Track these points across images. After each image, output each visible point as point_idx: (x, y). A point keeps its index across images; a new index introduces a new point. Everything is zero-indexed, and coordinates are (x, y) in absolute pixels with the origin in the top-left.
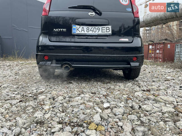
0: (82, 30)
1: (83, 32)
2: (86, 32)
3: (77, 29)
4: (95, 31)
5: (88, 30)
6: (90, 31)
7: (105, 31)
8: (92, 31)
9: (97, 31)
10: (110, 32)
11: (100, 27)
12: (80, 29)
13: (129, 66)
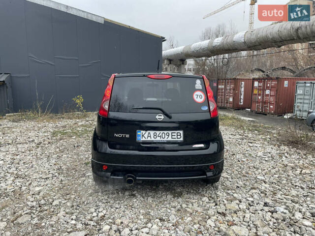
0: (148, 136)
1: (149, 139)
2: (153, 139)
3: (143, 136)
4: (163, 137)
5: (156, 135)
6: (158, 136)
7: (176, 137)
8: (160, 136)
9: (166, 137)
10: (182, 139)
11: (170, 132)
12: (146, 136)
13: (205, 176)
